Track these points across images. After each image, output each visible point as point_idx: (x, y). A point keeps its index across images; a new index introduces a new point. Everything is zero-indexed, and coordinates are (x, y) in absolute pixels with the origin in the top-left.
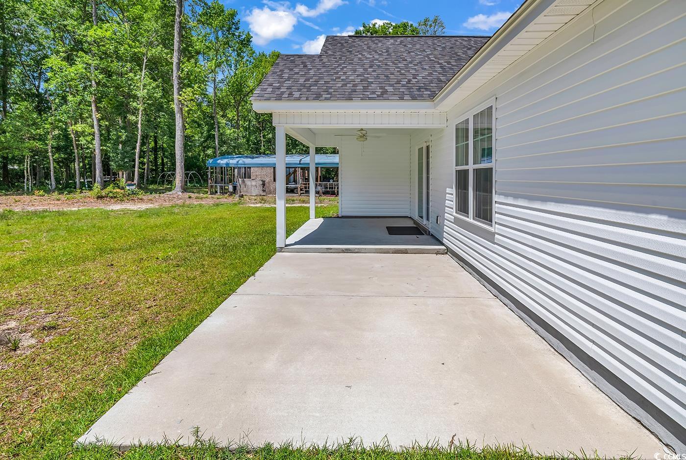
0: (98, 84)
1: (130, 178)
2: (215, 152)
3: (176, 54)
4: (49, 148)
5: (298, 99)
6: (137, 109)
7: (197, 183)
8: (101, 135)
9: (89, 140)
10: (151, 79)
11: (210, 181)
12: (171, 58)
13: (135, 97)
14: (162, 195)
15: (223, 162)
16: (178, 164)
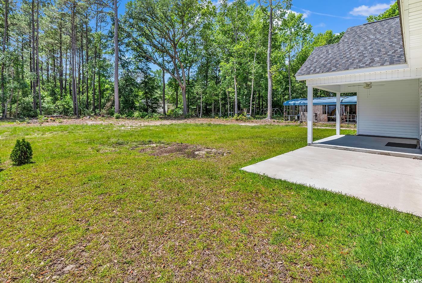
0: (237, 69)
1: (248, 112)
2: (289, 97)
3: (269, 49)
4: (220, 99)
5: (318, 73)
6: (251, 79)
7: (279, 114)
8: (237, 92)
9: (233, 95)
10: (257, 63)
11: (285, 113)
12: (267, 51)
13: (251, 73)
14: (261, 120)
15: (292, 103)
16: (269, 105)
